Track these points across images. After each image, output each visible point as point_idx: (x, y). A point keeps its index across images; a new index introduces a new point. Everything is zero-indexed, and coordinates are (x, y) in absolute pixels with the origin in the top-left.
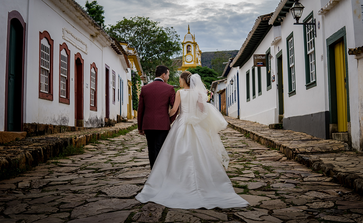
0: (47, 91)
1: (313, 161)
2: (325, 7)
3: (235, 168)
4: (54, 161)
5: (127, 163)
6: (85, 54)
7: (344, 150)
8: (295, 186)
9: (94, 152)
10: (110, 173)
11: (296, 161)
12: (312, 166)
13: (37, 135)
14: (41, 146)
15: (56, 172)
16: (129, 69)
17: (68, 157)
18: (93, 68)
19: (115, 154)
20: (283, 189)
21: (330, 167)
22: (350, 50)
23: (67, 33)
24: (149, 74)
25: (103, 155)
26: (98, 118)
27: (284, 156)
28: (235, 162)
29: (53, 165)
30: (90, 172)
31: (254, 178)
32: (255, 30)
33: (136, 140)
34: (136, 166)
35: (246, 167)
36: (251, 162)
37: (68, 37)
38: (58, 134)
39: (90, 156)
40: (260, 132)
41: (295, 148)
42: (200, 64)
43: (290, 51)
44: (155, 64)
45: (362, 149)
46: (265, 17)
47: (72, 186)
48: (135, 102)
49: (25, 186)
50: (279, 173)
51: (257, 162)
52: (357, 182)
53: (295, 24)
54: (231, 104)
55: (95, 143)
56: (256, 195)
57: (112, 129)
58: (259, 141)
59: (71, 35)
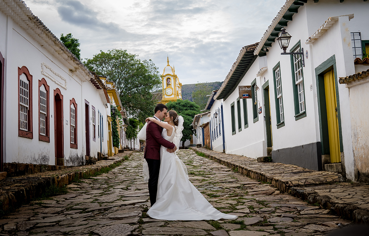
0: (27, 129)
1: (308, 194)
2: (313, 36)
3: (228, 203)
4: (37, 202)
5: (114, 202)
6: (64, 90)
7: (338, 181)
8: (293, 220)
9: (78, 192)
10: (98, 213)
11: (290, 194)
12: (307, 199)
13: (17, 176)
14: (23, 186)
15: (41, 213)
16: (108, 104)
17: (51, 198)
18: (72, 104)
19: (101, 193)
20: (280, 223)
21: (327, 199)
22: (341, 79)
23: (46, 68)
24: (129, 109)
25: (87, 194)
26: (79, 156)
27: (276, 190)
28: (227, 197)
29: (37, 206)
30: (77, 213)
31: (249, 213)
32: (239, 61)
33: (120, 177)
34: (125, 205)
35: (240, 202)
36: (244, 197)
37: (47, 72)
38: (39, 173)
39: (74, 195)
40: (249, 166)
41: (288, 180)
42: (180, 97)
43: (277, 82)
44: (135, 98)
45: (356, 180)
46: (250, 48)
47: (60, 227)
48: (115, 138)
49: (11, 229)
50: (274, 207)
51: (250, 197)
52: (357, 213)
53: (282, 54)
54: (215, 138)
55: (78, 183)
56: (254, 231)
57: (94, 167)
58: (248, 175)
59: (50, 70)
